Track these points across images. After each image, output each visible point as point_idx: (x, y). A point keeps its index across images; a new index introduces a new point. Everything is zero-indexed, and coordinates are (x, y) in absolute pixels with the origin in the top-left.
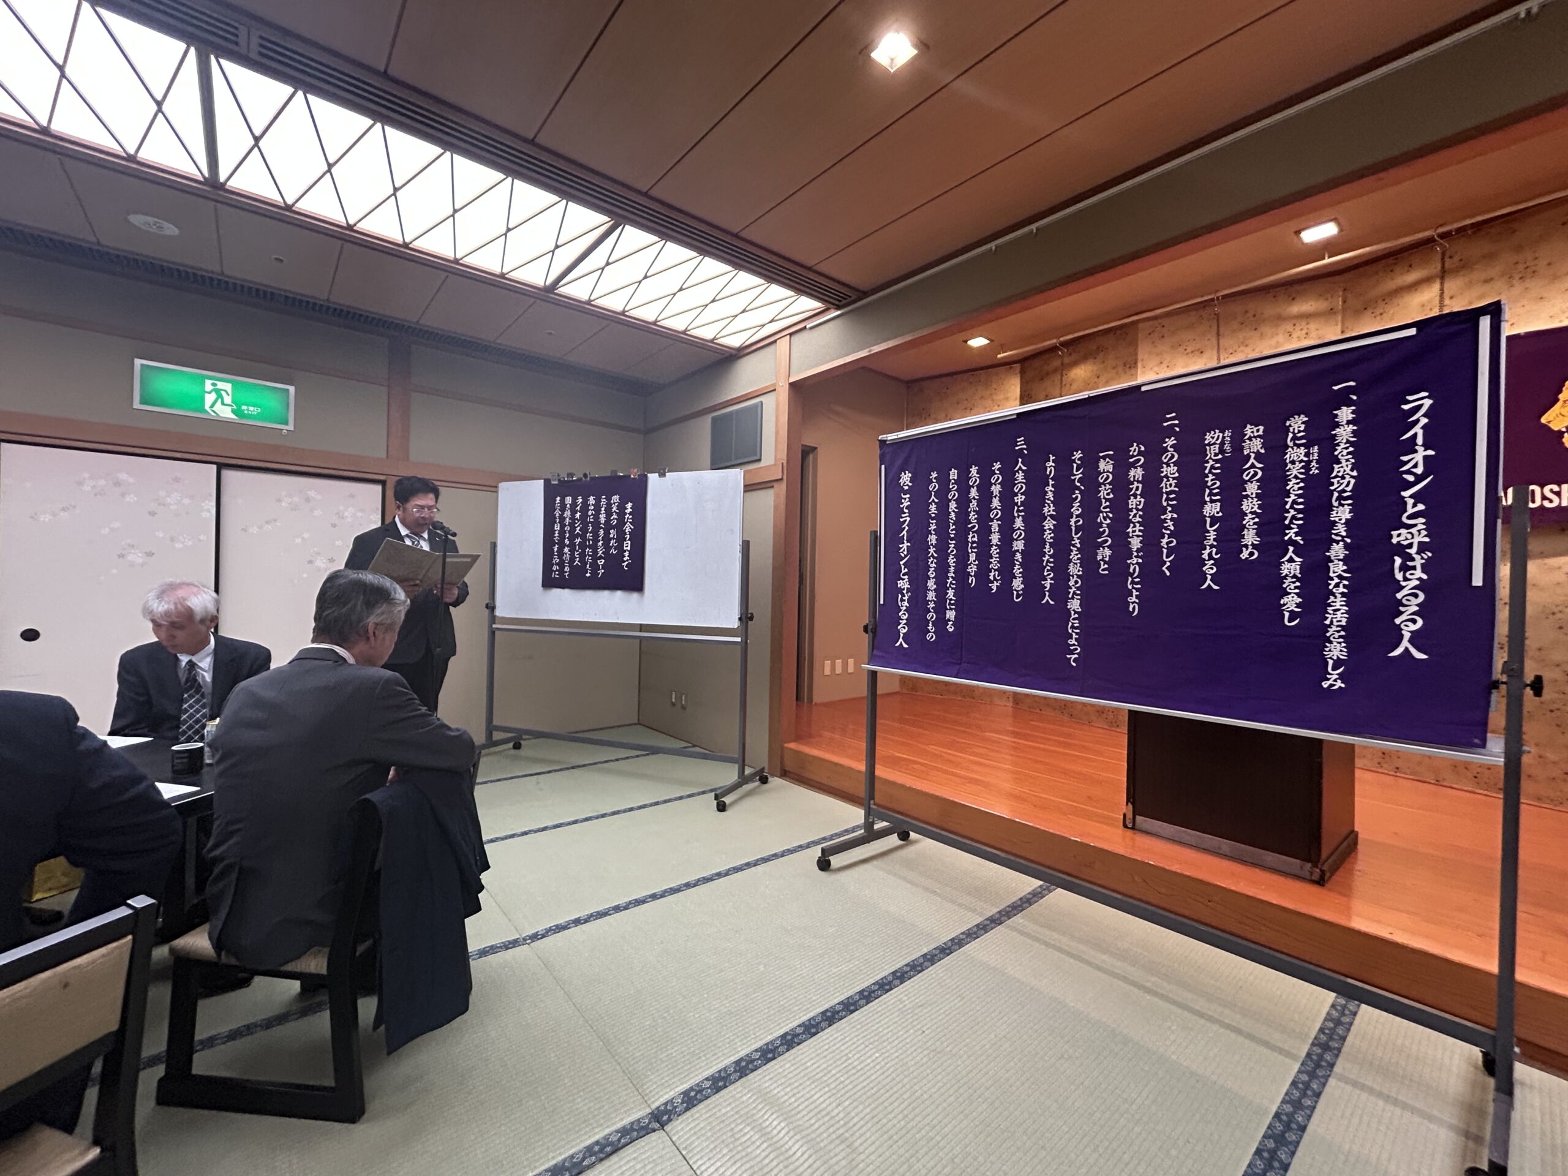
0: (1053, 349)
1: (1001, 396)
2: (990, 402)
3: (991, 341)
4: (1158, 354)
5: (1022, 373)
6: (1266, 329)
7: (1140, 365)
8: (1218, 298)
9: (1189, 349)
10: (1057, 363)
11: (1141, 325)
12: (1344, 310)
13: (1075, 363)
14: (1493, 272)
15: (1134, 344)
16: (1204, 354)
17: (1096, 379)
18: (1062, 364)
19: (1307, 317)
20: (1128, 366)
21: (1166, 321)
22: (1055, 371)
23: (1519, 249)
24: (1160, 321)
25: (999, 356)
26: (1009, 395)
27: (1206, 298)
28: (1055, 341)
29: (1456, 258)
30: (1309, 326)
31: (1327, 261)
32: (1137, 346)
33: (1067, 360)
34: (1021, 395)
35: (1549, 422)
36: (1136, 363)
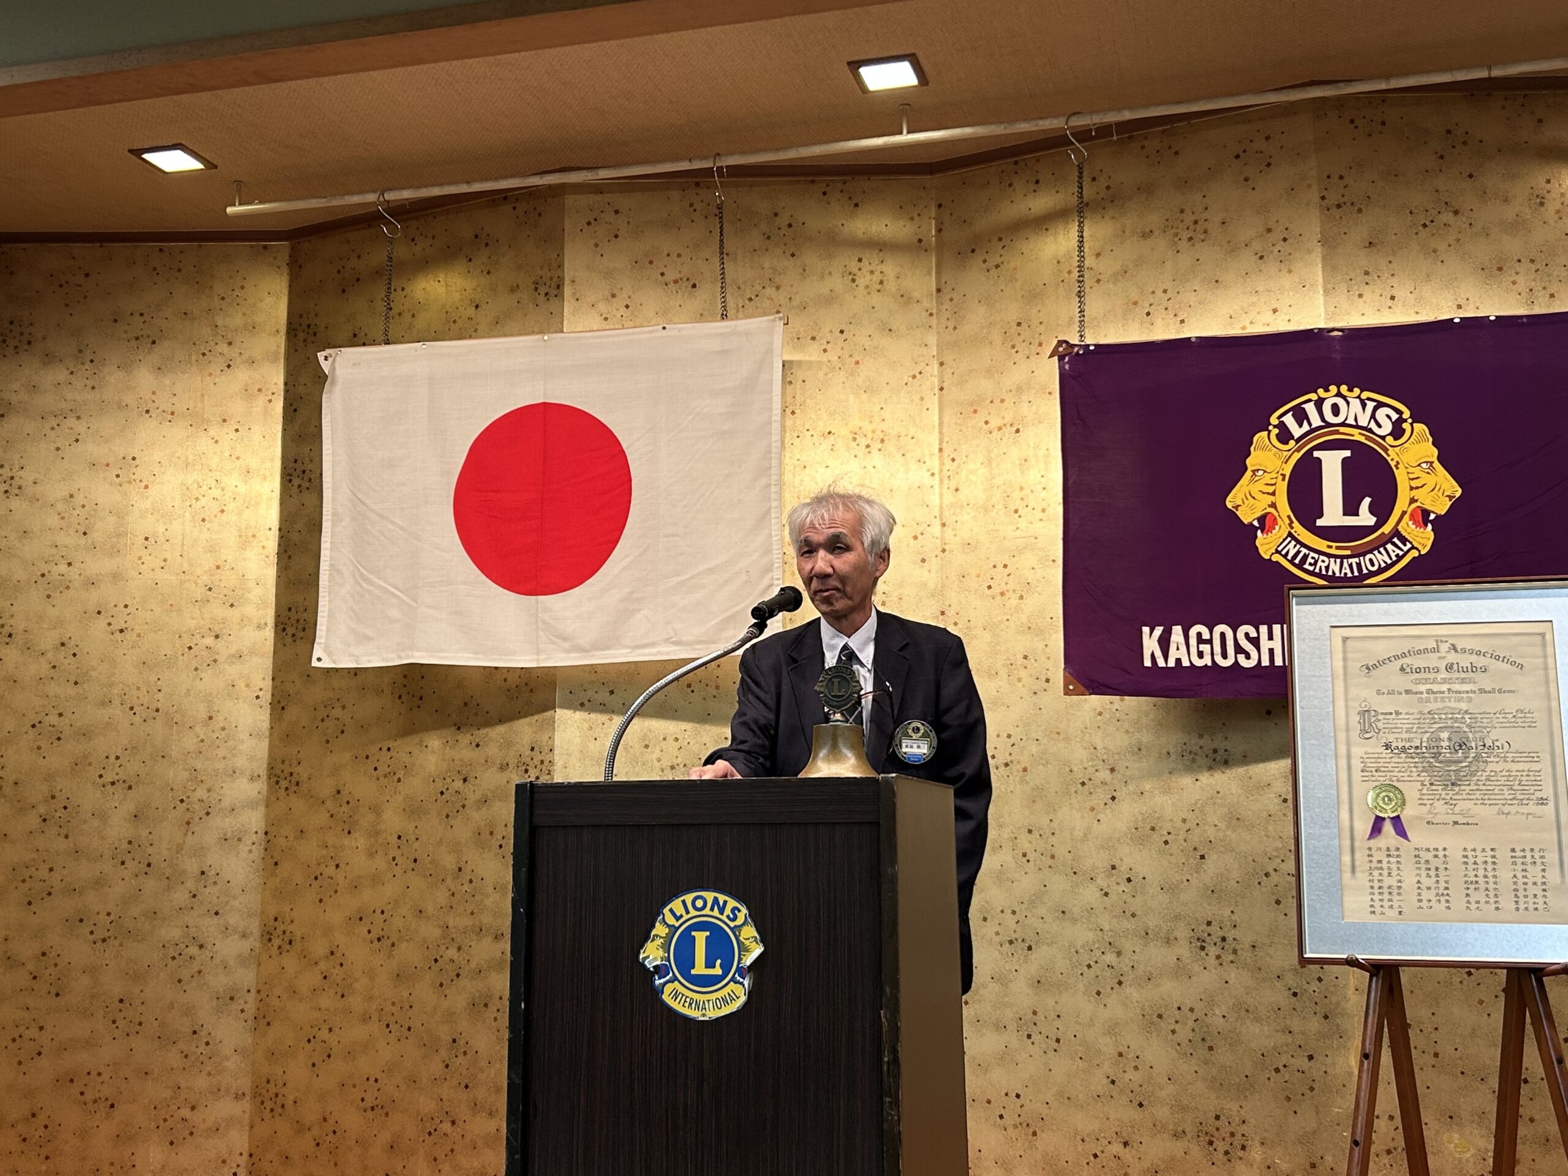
0: (369, 219)
1: (238, 320)
2: (206, 331)
3: (209, 165)
4: (609, 274)
5: (295, 268)
6: (811, 258)
7: (568, 290)
8: (720, 168)
9: (671, 276)
10: (378, 256)
11: (570, 200)
12: (940, 246)
13: (424, 264)
14: (1154, 219)
15: (554, 240)
16: (698, 292)
17: (471, 311)
18: (390, 259)
19: (881, 246)
20: (543, 290)
21: (622, 201)
22: (377, 273)
23: (1184, 184)
24: (609, 197)
25: (229, 210)
26: (259, 318)
27: (697, 165)
28: (371, 197)
29: (1103, 182)
30: (883, 267)
31: (905, 138)
32: (562, 248)
33: (402, 252)
34: (290, 323)
35: (1237, 507)
36: (559, 287)
